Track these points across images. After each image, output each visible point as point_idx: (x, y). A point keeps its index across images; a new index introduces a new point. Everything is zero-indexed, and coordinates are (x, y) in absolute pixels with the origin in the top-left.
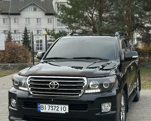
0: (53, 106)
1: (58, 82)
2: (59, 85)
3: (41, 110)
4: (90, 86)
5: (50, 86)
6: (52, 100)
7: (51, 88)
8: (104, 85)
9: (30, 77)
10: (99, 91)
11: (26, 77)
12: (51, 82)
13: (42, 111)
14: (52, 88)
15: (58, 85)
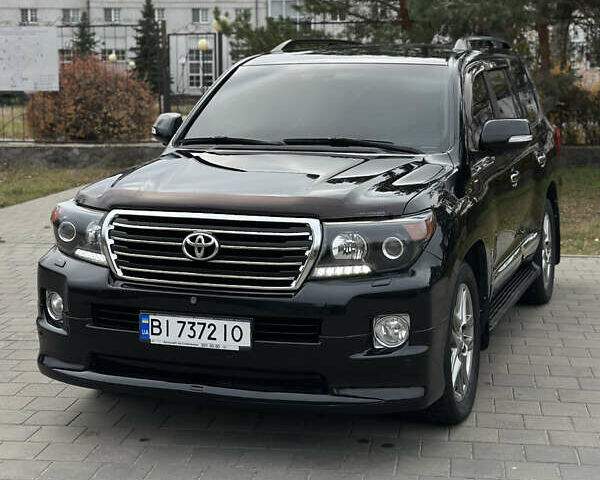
0: (194, 324)
1: (214, 234)
2: (217, 245)
3: (151, 337)
4: (335, 252)
5: (185, 249)
6: (193, 301)
7: (188, 257)
8: (387, 248)
9: (114, 213)
10: (366, 269)
11: (101, 214)
12: (192, 232)
13: (155, 340)
14: (194, 255)
15: (214, 244)
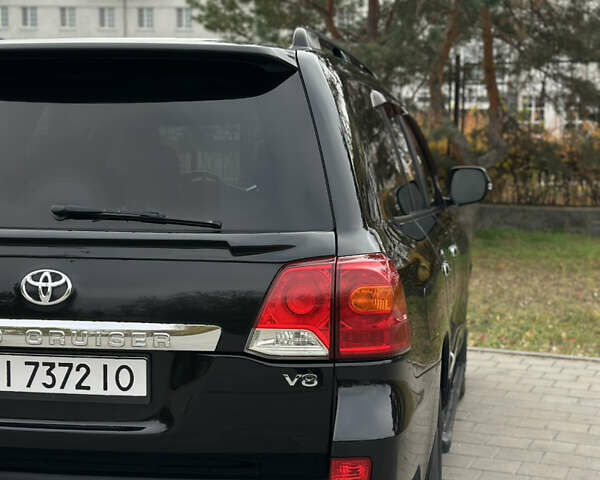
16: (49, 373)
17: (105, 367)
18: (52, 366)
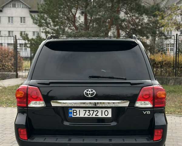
16: (89, 112)
17: (102, 111)
18: (90, 111)
